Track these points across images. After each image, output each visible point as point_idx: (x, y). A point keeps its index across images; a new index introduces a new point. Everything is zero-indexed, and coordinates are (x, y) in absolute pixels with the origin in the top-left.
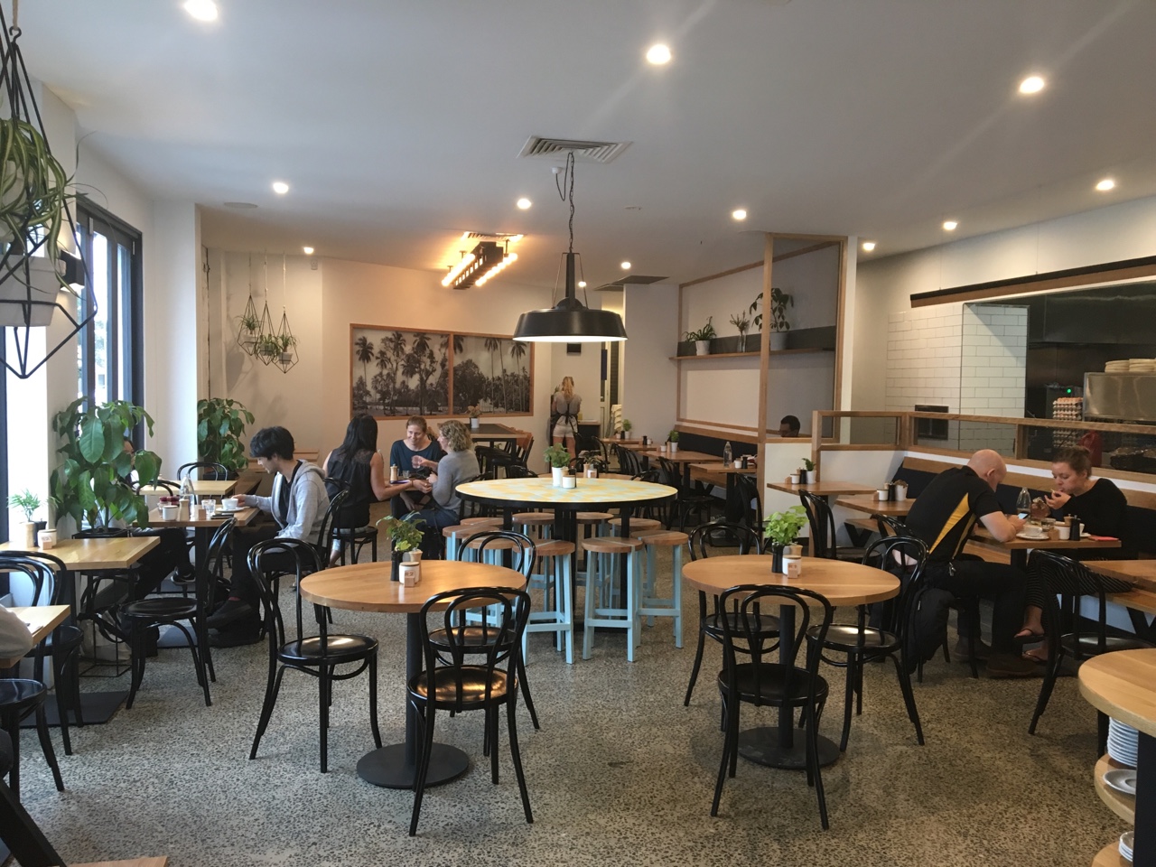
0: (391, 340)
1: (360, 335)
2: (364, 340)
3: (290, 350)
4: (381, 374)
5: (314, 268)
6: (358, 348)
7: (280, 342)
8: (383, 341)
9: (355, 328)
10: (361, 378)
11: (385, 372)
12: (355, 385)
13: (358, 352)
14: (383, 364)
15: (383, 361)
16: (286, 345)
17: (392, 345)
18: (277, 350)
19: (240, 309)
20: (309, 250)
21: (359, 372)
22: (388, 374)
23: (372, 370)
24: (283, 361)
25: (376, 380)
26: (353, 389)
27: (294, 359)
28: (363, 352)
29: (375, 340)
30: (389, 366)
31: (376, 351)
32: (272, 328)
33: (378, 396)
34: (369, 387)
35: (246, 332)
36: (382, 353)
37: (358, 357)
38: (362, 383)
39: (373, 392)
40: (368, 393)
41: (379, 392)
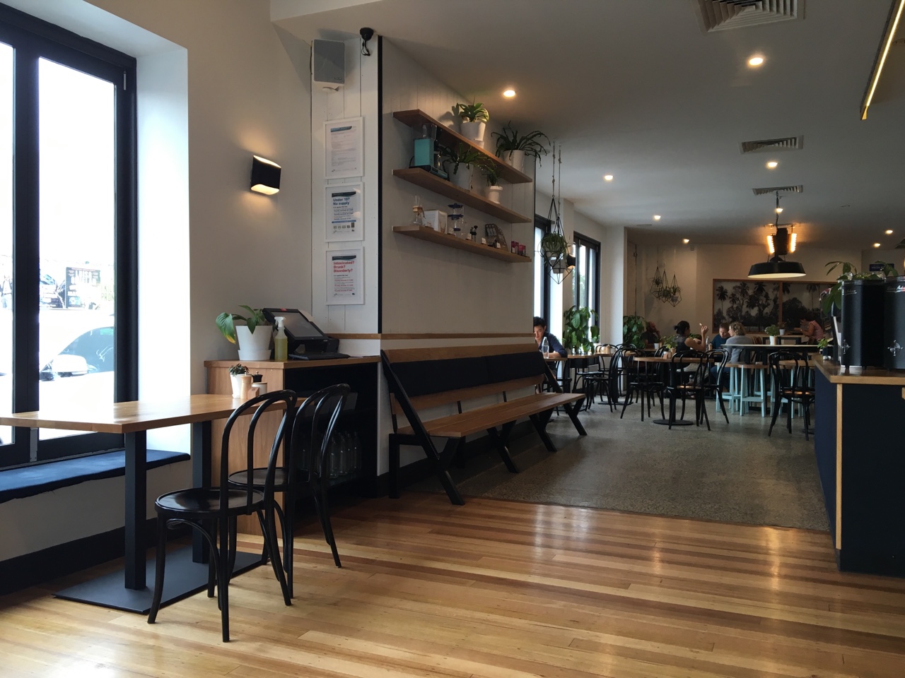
0: (739, 287)
1: (719, 285)
2: (722, 288)
3: (677, 294)
4: (732, 307)
5: (692, 249)
6: (718, 292)
7: (672, 290)
8: (734, 288)
9: (715, 281)
10: (719, 310)
11: (735, 306)
12: (715, 313)
13: (718, 295)
14: (734, 301)
15: (734, 299)
16: (675, 292)
17: (740, 290)
18: (670, 294)
19: (652, 274)
20: (686, 241)
21: (718, 306)
22: (737, 307)
23: (726, 305)
24: (673, 300)
25: (729, 311)
26: (714, 316)
27: (679, 299)
28: (721, 294)
29: (729, 288)
30: (738, 302)
31: (729, 294)
32: (668, 283)
33: (731, 320)
34: (725, 314)
35: (655, 286)
36: (733, 295)
37: (718, 297)
38: (720, 312)
39: (727, 317)
41: (731, 317)
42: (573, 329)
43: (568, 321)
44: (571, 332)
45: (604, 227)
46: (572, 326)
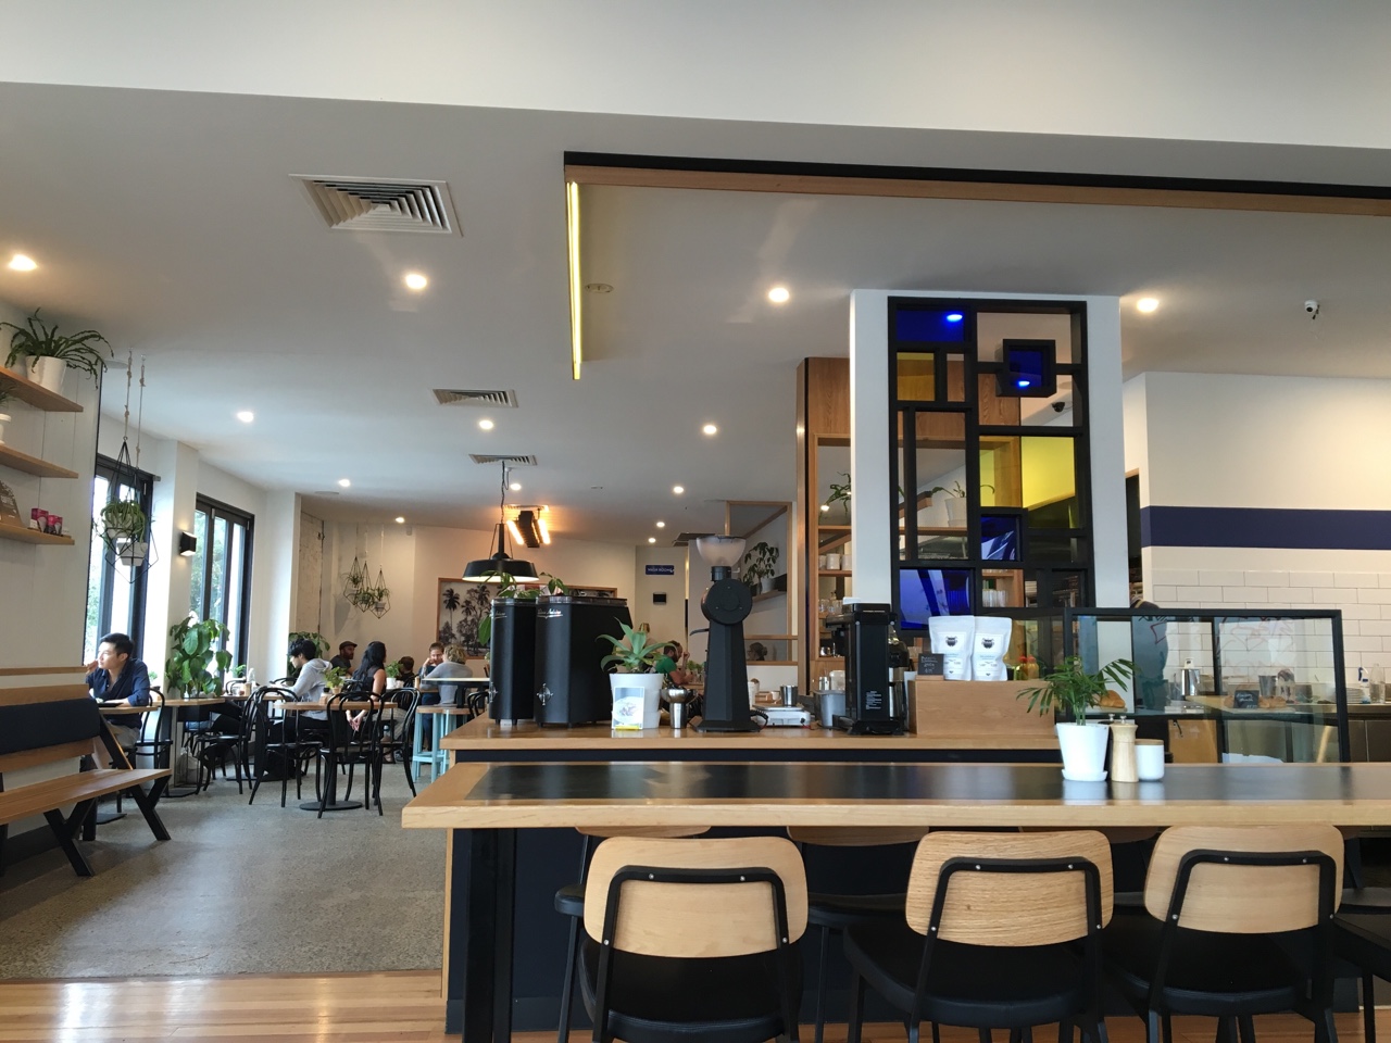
0: (476, 591)
1: (448, 587)
2: (451, 592)
3: (384, 599)
4: (465, 620)
5: (409, 533)
6: (445, 598)
7: (376, 593)
8: (469, 592)
9: (442, 581)
10: (447, 623)
11: (470, 618)
12: (441, 629)
13: (445, 602)
14: (468, 611)
15: (468, 609)
16: (381, 595)
17: (477, 595)
18: (372, 599)
19: (348, 568)
20: (400, 520)
21: (445, 619)
22: (473, 620)
23: (457, 617)
24: (377, 609)
25: (461, 625)
26: (439, 632)
27: (387, 607)
28: (451, 601)
29: (462, 593)
30: (473, 613)
31: (462, 600)
32: (371, 583)
33: (463, 639)
34: (455, 631)
35: (351, 586)
36: (468, 602)
37: (445, 605)
38: (448, 627)
39: (457, 635)
40: (453, 636)
41: (463, 635)
42: (186, 656)
43: (177, 642)
44: (181, 661)
45: (261, 492)
46: (183, 651)
